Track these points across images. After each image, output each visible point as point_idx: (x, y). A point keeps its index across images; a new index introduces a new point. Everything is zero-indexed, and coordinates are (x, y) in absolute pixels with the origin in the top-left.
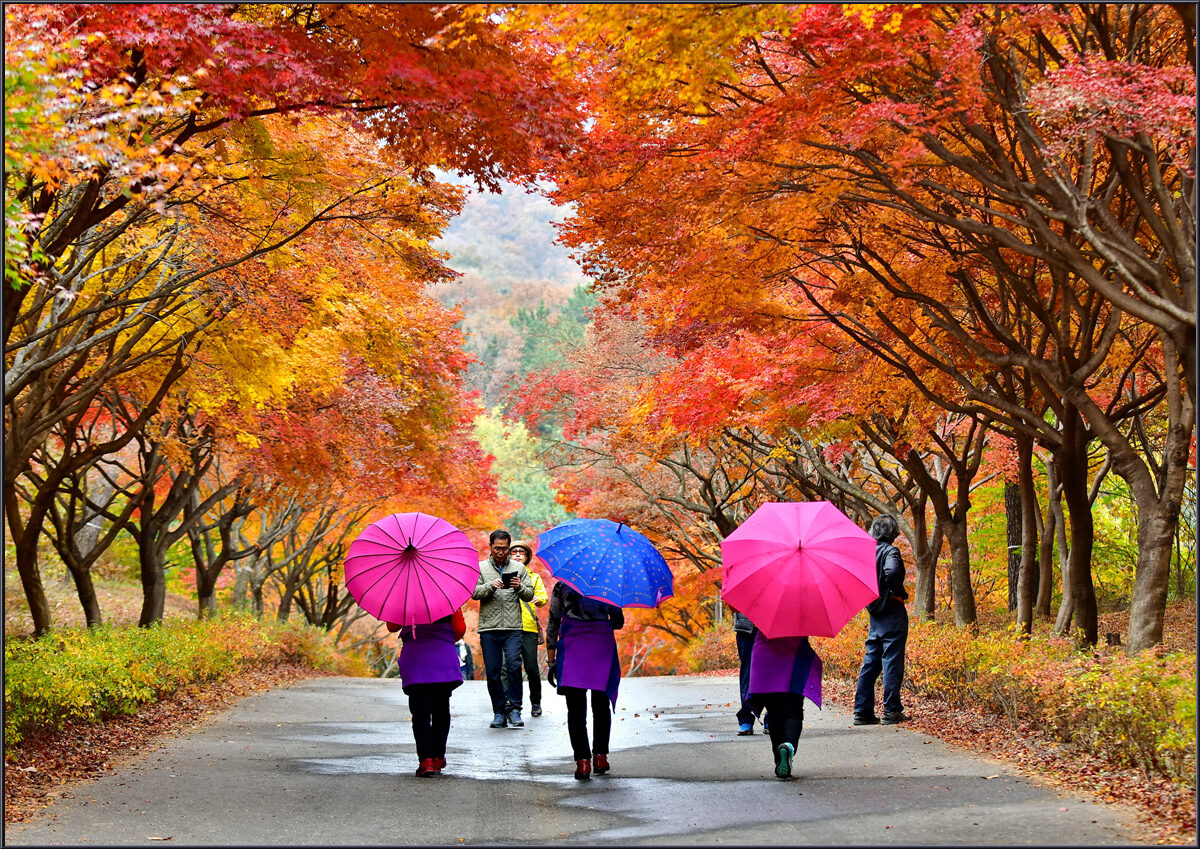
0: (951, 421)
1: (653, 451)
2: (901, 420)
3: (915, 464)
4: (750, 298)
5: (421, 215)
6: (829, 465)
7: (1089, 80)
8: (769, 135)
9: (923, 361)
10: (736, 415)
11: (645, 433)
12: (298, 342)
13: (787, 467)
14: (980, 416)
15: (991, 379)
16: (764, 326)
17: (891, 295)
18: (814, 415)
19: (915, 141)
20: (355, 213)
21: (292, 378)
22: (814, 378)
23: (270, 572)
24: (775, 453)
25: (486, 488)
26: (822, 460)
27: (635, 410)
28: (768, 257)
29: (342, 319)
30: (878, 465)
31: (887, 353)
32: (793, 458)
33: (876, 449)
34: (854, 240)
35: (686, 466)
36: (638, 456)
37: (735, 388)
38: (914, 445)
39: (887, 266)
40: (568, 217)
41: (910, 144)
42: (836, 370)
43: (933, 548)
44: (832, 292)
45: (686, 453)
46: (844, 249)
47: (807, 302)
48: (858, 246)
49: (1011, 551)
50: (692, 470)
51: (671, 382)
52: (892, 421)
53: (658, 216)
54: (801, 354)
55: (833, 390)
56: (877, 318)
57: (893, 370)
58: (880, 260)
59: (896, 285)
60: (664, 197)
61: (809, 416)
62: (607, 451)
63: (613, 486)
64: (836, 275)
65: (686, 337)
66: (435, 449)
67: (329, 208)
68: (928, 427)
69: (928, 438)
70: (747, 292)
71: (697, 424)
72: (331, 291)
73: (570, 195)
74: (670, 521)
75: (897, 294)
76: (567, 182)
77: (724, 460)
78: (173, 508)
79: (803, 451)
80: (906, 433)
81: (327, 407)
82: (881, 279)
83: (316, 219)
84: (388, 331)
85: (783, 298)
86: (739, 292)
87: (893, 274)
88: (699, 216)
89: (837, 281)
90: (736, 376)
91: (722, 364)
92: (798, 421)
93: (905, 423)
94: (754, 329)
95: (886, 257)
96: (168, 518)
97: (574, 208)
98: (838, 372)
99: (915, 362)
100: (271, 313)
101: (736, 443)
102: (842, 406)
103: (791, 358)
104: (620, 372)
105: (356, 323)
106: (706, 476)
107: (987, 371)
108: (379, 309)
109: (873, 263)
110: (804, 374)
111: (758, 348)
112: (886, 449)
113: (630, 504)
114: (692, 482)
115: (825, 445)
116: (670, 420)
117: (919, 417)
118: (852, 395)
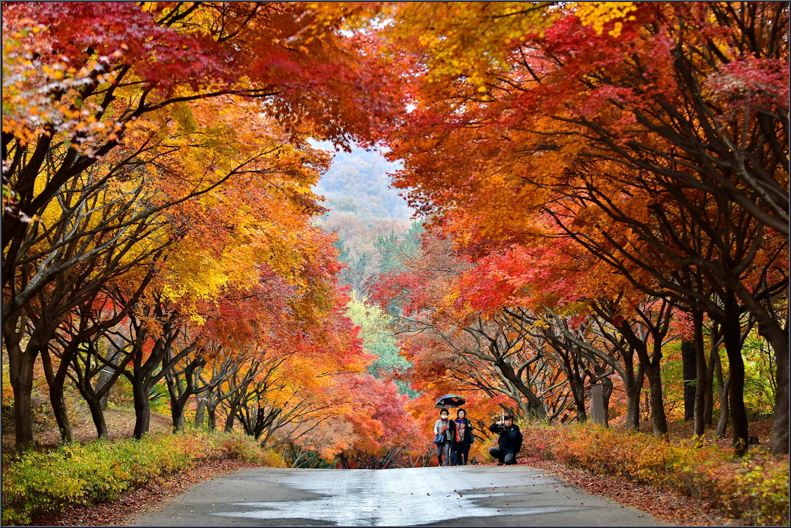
0: (649, 301)
1: (459, 323)
2: (618, 301)
3: (626, 329)
4: (519, 223)
5: (302, 170)
6: (571, 331)
7: (747, 70)
8: (531, 111)
9: (631, 263)
10: (511, 299)
11: (454, 311)
12: (225, 255)
13: (544, 331)
14: (669, 298)
15: (675, 275)
16: (529, 241)
17: (612, 219)
18: (562, 299)
19: (629, 113)
20: (259, 169)
21: (226, 278)
22: (562, 275)
23: (220, 400)
24: (537, 323)
25: (355, 346)
26: (567, 328)
27: (447, 298)
28: (530, 194)
29: (253, 239)
30: (602, 330)
31: (609, 258)
32: (548, 326)
33: (600, 319)
34: (587, 184)
35: (481, 332)
36: (450, 325)
37: (510, 282)
38: (625, 317)
39: (609, 201)
40: (399, 169)
41: (626, 115)
42: (575, 270)
43: (638, 382)
44: (573, 219)
45: (480, 323)
46: (580, 190)
47: (556, 226)
48: (590, 188)
49: (686, 383)
50: (484, 334)
51: (470, 278)
52: (611, 302)
53: (457, 167)
54: (553, 259)
55: (574, 283)
56: (601, 236)
57: (612, 269)
58: (605, 198)
59: (615, 213)
60: (462, 154)
61: (559, 299)
62: (430, 322)
63: (435, 345)
64: (576, 208)
65: (478, 249)
66: (321, 323)
67: (241, 166)
68: (634, 306)
69: (634, 313)
70: (518, 219)
71: (486, 305)
72: (247, 221)
73: (399, 155)
74: (471, 366)
75: (616, 219)
76: (397, 146)
77: (504, 328)
78: (154, 362)
79: (554, 321)
80: (620, 310)
81: (251, 297)
82: (605, 209)
83: (233, 173)
84: (284, 247)
85: (540, 223)
86: (512, 218)
87: (613, 206)
88: (485, 167)
89: (576, 212)
90: (510, 274)
91: (501, 267)
92: (551, 302)
93: (620, 303)
94: (522, 243)
95: (608, 196)
96: (151, 368)
97: (402, 163)
98: (577, 271)
99: (626, 264)
100: (207, 236)
101: (511, 317)
102: (580, 292)
103: (546, 262)
104: (438, 273)
105: (263, 242)
106: (493, 338)
107: (673, 269)
108: (278, 233)
109: (601, 199)
110: (555, 273)
111: (525, 257)
112: (607, 319)
113: (446, 356)
114: (484, 341)
115: (569, 318)
116: (469, 303)
117: (629, 299)
118: (586, 285)
